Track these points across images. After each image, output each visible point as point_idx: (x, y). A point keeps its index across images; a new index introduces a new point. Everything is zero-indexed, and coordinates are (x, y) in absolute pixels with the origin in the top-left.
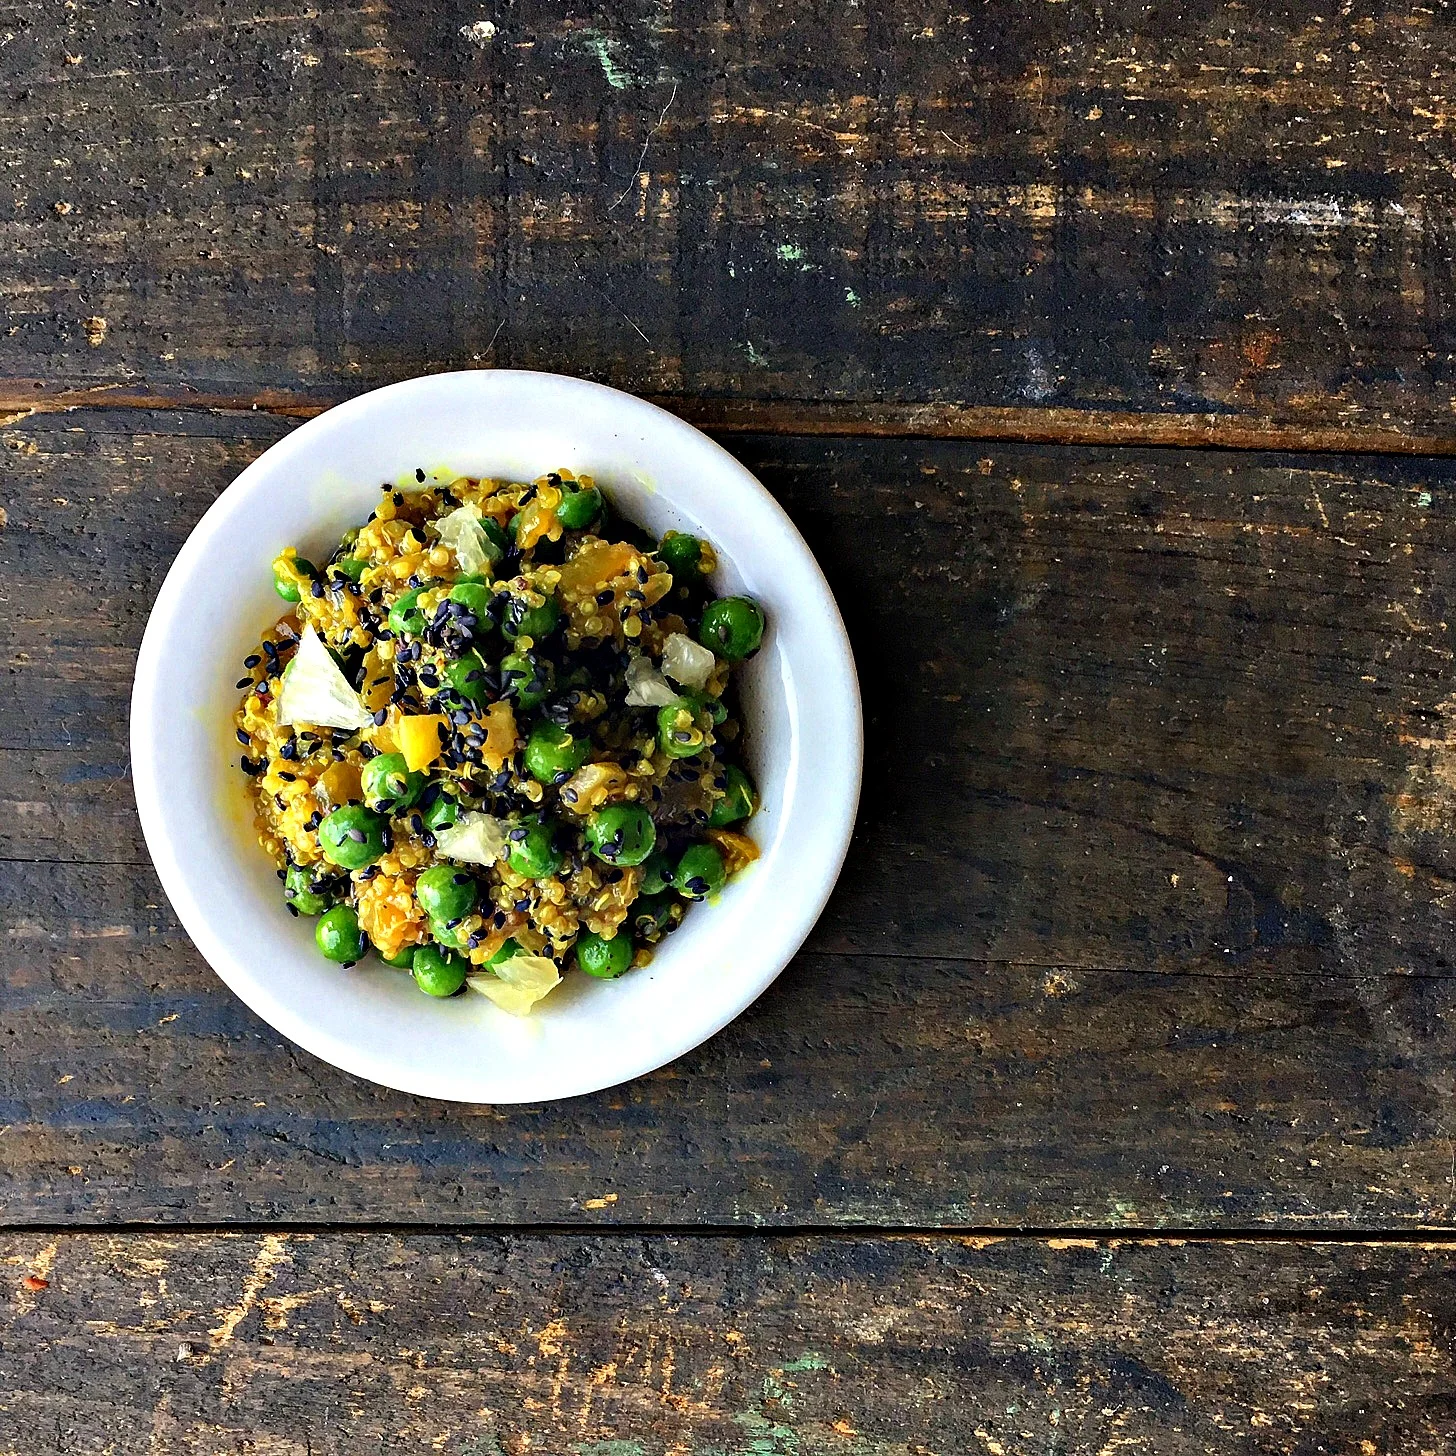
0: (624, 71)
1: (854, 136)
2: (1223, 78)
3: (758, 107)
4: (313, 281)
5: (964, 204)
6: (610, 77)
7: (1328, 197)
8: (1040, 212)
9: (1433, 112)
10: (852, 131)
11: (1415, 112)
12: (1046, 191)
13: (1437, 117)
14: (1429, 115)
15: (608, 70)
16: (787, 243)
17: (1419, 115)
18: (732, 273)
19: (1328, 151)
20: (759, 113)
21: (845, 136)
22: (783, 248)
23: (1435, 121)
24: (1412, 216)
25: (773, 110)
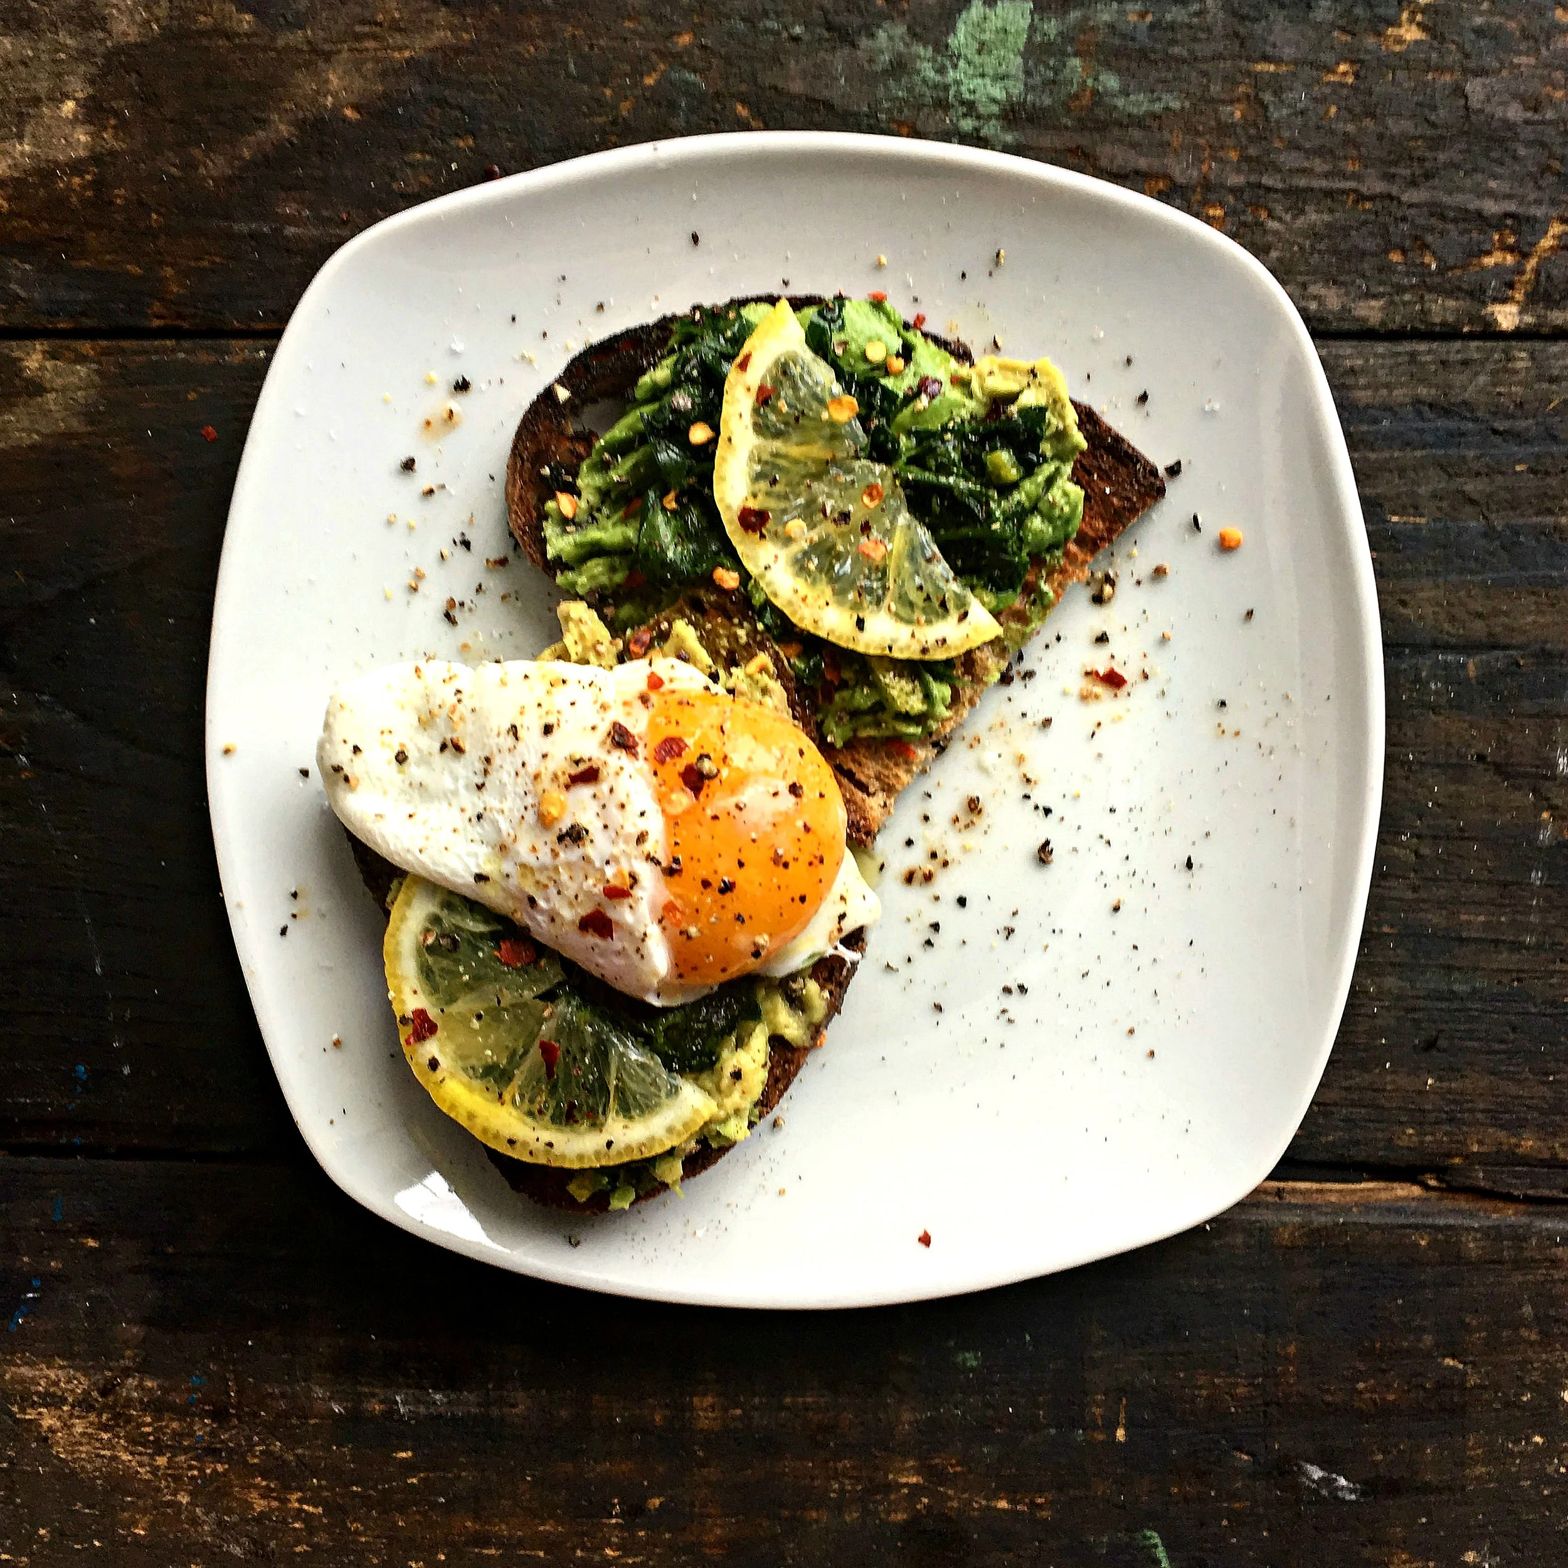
0: (1144, 1547)
1: (904, 1480)
2: (521, 1543)
3: (1004, 1510)
4: (1467, 1327)
5: (788, 1409)
6: (1158, 1541)
7: (410, 1419)
8: (709, 1400)
9: (301, 1510)
10: (906, 1485)
11: (320, 1510)
12: (703, 1424)
13: (296, 1505)
14: (305, 1507)
15: (1161, 1549)
16: (972, 1369)
17: (316, 1507)
18: (1028, 1338)
19: (408, 1467)
20: (1003, 1504)
21: (914, 1480)
22: (975, 1363)
23: (299, 1501)
24: (323, 1399)
25: (988, 1507)
